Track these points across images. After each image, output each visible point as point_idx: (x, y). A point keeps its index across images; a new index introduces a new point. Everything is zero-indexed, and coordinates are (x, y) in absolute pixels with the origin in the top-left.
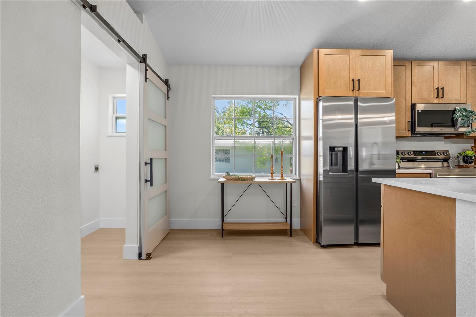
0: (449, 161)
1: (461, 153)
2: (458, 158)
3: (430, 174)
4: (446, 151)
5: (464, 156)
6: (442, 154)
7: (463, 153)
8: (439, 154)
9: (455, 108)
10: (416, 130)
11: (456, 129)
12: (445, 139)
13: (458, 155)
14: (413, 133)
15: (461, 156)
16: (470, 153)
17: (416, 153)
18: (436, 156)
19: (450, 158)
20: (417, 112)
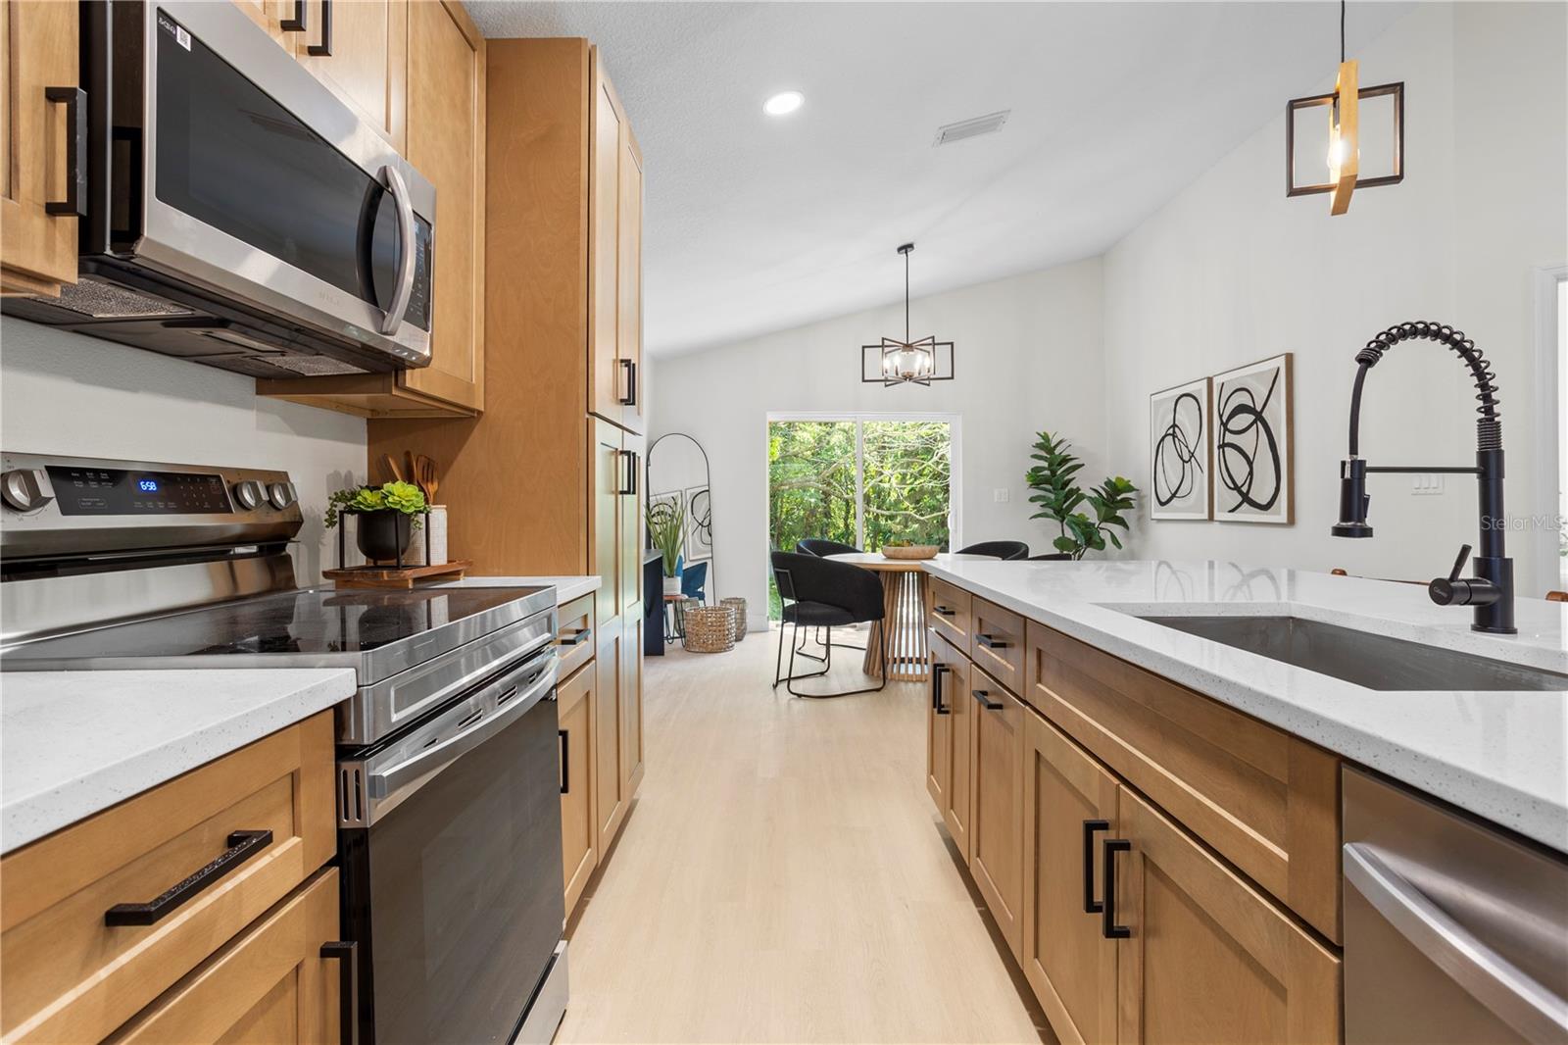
0: (291, 549)
1: (354, 495)
2: (338, 525)
3: (339, 710)
4: (278, 480)
5: (370, 509)
6: (265, 497)
7: (366, 494)
8: (248, 496)
9: (384, 171)
10: (146, 234)
11: (389, 325)
12: (257, 394)
13: (336, 506)
14: (108, 251)
15: (350, 511)
16: (407, 496)
17: (79, 485)
18: (230, 511)
19: (296, 524)
20: (160, 28)
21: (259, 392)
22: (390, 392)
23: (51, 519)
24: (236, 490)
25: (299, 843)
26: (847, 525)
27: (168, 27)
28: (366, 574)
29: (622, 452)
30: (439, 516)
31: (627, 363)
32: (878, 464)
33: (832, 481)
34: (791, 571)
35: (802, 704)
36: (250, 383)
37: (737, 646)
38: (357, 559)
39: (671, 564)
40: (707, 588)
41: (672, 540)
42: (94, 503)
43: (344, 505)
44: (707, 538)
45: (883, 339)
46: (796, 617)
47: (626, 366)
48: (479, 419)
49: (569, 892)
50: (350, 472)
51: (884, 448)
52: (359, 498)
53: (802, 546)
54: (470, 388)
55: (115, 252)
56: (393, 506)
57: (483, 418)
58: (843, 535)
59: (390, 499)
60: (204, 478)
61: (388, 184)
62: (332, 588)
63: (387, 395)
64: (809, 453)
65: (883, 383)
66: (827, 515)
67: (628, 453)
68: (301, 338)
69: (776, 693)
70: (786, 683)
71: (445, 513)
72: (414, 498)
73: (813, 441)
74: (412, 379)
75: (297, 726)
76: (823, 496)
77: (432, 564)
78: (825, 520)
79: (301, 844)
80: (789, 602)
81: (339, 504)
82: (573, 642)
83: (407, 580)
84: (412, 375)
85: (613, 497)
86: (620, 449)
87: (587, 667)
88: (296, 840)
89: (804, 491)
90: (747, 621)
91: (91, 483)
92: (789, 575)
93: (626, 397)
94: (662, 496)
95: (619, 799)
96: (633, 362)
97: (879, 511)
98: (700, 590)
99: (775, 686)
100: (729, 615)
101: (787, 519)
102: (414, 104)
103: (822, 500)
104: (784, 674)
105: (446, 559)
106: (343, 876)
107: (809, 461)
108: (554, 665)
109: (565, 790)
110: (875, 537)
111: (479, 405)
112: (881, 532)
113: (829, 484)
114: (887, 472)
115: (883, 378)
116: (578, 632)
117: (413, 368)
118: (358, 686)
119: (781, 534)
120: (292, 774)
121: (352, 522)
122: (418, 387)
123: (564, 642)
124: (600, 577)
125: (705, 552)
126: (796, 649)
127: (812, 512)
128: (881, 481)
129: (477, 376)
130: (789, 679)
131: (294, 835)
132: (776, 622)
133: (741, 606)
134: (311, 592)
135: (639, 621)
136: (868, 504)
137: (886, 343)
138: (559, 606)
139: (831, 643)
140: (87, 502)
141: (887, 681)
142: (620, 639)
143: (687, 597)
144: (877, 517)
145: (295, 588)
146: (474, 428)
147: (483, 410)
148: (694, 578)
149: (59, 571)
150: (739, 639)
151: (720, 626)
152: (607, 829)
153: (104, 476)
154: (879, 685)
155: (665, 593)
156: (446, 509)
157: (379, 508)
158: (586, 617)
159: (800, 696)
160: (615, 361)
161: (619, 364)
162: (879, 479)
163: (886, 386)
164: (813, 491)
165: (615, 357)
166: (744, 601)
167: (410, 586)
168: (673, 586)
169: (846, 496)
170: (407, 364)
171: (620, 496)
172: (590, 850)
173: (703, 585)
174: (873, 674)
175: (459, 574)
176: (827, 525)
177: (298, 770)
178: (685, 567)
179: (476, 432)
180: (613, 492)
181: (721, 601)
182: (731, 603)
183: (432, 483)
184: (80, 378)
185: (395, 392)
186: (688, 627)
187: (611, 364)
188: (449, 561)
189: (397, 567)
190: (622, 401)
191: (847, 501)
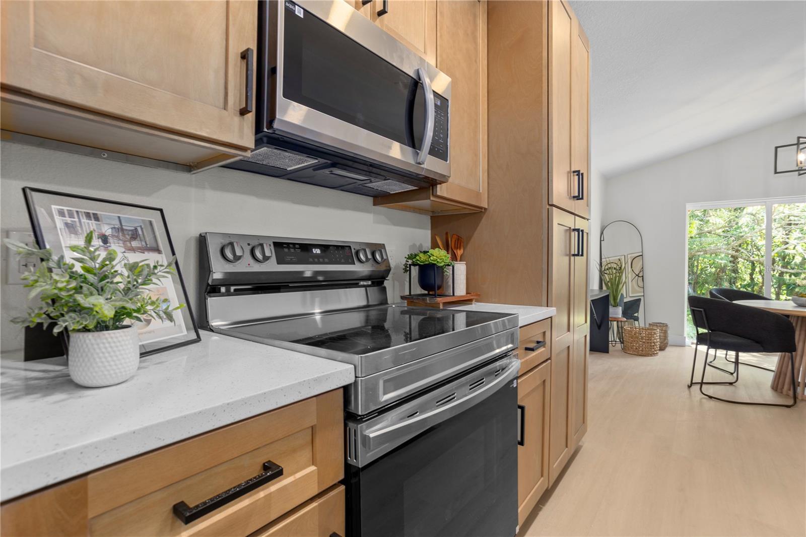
0: (386, 283)
1: (416, 255)
2: (408, 272)
3: (346, 389)
4: (381, 247)
5: (422, 264)
6: (370, 256)
7: (421, 255)
8: (362, 257)
9: (418, 72)
10: (277, 117)
11: (420, 159)
12: (374, 205)
13: (408, 262)
14: (265, 130)
15: (414, 264)
16: (441, 257)
17: (286, 250)
18: (355, 264)
19: (388, 271)
20: (287, 9)
21: (375, 204)
22: (430, 199)
23: (272, 266)
24: (357, 253)
25: (315, 470)
26: (752, 279)
27: (291, 6)
28: (419, 298)
29: (574, 230)
30: (461, 269)
31: (578, 173)
32: (784, 236)
33: (740, 248)
34: (705, 310)
35: (712, 403)
36: (370, 200)
37: (661, 353)
38: (418, 290)
39: (615, 299)
40: (640, 314)
41: (615, 285)
42: (291, 259)
43: (412, 261)
44: (641, 284)
45: (799, 138)
46: (708, 342)
47: (577, 175)
48: (484, 213)
49: (522, 509)
50: (421, 244)
51: (790, 224)
52: (418, 258)
53: (714, 292)
54: (478, 194)
55: (268, 130)
56: (433, 262)
57: (488, 211)
58: (749, 285)
59: (432, 258)
60: (343, 247)
61: (420, 79)
62: (406, 305)
63: (429, 200)
64: (720, 231)
65: (797, 172)
66: (735, 271)
67: (578, 230)
68: (374, 170)
69: (690, 392)
70: (699, 386)
71: (465, 266)
72: (443, 258)
73: (723, 222)
74: (441, 190)
75: (315, 398)
76: (731, 259)
77: (455, 294)
78: (733, 274)
79: (317, 471)
80: (701, 330)
81: (409, 261)
82: (532, 350)
83: (439, 304)
84: (441, 188)
85: (567, 258)
86: (573, 228)
87: (544, 364)
88: (313, 468)
89: (716, 255)
90: (668, 338)
91: (291, 249)
92: (703, 312)
93: (577, 195)
94: (610, 259)
95: (567, 447)
96: (581, 172)
97: (785, 270)
98: (636, 315)
99: (689, 387)
100: (655, 333)
101: (701, 273)
102: (441, 36)
103: (730, 262)
104: (697, 379)
105: (465, 292)
106: (348, 492)
107: (720, 236)
108: (515, 365)
109: (521, 443)
110: (779, 287)
111: (485, 205)
112: (785, 284)
113: (737, 251)
114: (792, 241)
115: (797, 169)
116: (538, 342)
117: (440, 184)
118: (356, 377)
119: (697, 283)
120: (312, 427)
121: (415, 271)
122: (445, 195)
123: (527, 349)
124: (554, 308)
125: (640, 292)
126: (708, 361)
127: (723, 269)
128: (786, 249)
129: (483, 188)
130: (702, 383)
131: (313, 464)
132: (692, 340)
133: (664, 329)
134: (394, 306)
135: (586, 336)
136: (773, 264)
137: (802, 140)
138: (520, 327)
139: (740, 361)
140: (288, 258)
141: (797, 400)
142: (571, 348)
143: (625, 319)
144: (781, 274)
145: (388, 304)
146: (482, 218)
147: (486, 207)
148: (631, 309)
149: (282, 290)
150: (662, 349)
151: (648, 340)
152: (556, 466)
153: (297, 246)
154: (791, 402)
155: (610, 316)
156: (466, 264)
157: (427, 263)
158: (544, 333)
159: (711, 397)
160: (569, 172)
161: (572, 174)
162: (785, 247)
163: (800, 175)
164: (723, 255)
165: (569, 170)
166: (667, 326)
167: (441, 307)
168: (616, 312)
169: (752, 259)
170: (438, 182)
171: (572, 258)
172: (542, 478)
173: (637, 312)
174: (782, 393)
175: (472, 301)
176: (735, 278)
177: (315, 425)
178: (625, 300)
179: (483, 220)
180: (567, 255)
181: (650, 324)
182: (657, 326)
183: (460, 249)
184: (295, 202)
185: (432, 198)
186: (626, 337)
187: (566, 175)
188: (467, 293)
189: (435, 296)
190: (574, 197)
191: (753, 264)
